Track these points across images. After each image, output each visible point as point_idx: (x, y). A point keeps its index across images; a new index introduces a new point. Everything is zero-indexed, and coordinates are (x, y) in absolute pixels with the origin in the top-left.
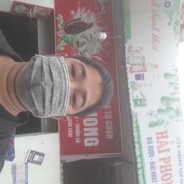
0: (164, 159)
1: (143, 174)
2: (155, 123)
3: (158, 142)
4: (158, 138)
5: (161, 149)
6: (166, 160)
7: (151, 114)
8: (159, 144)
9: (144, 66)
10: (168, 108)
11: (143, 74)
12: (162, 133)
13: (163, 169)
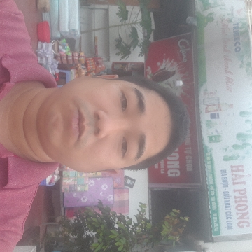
1: (216, 201)
2: (230, 157)
3: (232, 174)
4: (232, 171)
5: (235, 181)
6: (241, 192)
7: (226, 149)
8: (234, 177)
9: (219, 106)
10: (243, 144)
11: (218, 114)
12: (237, 167)
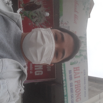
0: (77, 81)
1: (66, 90)
2: (73, 63)
6: (78, 82)
8: (75, 74)
10: (80, 55)
12: (77, 68)
13: (76, 86)
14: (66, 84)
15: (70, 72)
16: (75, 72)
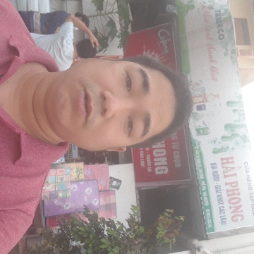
1: (208, 197)
2: (219, 149)
3: (223, 167)
5: (226, 174)
6: (233, 185)
7: (215, 142)
9: (205, 97)
10: (232, 135)
11: (204, 105)
12: (227, 159)
13: (230, 193)
14: (207, 186)
15: (214, 166)
16: (225, 165)
